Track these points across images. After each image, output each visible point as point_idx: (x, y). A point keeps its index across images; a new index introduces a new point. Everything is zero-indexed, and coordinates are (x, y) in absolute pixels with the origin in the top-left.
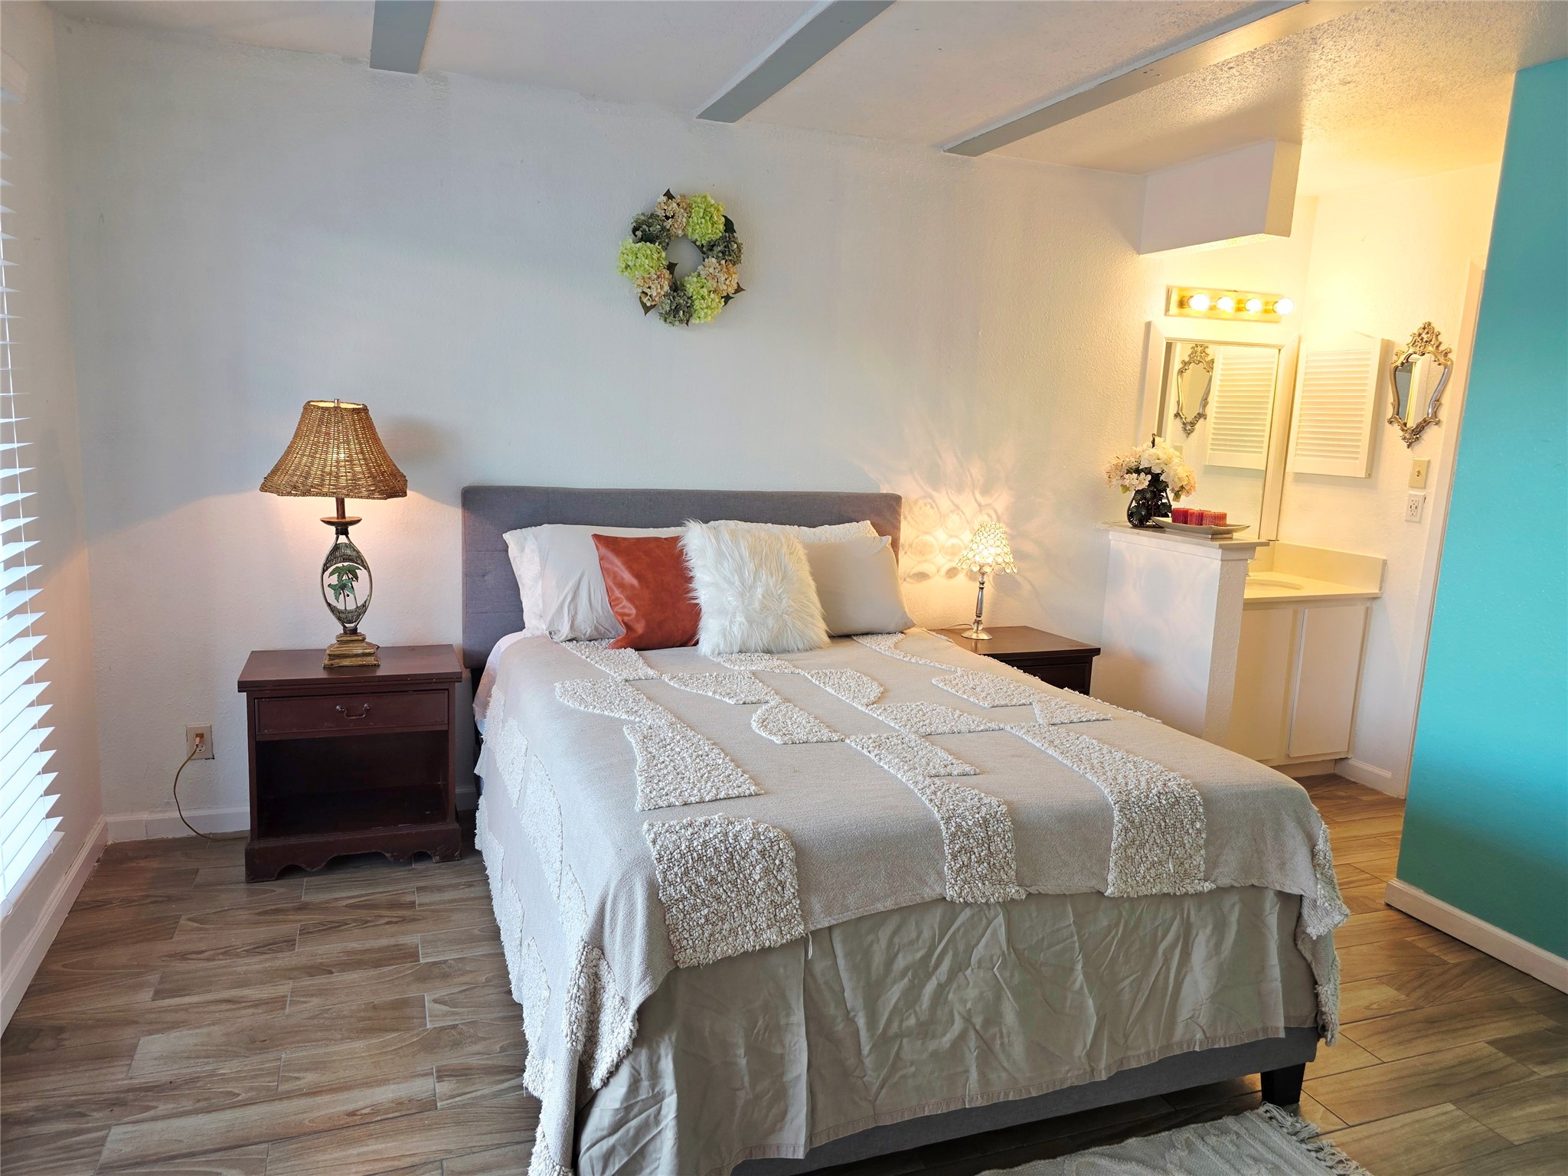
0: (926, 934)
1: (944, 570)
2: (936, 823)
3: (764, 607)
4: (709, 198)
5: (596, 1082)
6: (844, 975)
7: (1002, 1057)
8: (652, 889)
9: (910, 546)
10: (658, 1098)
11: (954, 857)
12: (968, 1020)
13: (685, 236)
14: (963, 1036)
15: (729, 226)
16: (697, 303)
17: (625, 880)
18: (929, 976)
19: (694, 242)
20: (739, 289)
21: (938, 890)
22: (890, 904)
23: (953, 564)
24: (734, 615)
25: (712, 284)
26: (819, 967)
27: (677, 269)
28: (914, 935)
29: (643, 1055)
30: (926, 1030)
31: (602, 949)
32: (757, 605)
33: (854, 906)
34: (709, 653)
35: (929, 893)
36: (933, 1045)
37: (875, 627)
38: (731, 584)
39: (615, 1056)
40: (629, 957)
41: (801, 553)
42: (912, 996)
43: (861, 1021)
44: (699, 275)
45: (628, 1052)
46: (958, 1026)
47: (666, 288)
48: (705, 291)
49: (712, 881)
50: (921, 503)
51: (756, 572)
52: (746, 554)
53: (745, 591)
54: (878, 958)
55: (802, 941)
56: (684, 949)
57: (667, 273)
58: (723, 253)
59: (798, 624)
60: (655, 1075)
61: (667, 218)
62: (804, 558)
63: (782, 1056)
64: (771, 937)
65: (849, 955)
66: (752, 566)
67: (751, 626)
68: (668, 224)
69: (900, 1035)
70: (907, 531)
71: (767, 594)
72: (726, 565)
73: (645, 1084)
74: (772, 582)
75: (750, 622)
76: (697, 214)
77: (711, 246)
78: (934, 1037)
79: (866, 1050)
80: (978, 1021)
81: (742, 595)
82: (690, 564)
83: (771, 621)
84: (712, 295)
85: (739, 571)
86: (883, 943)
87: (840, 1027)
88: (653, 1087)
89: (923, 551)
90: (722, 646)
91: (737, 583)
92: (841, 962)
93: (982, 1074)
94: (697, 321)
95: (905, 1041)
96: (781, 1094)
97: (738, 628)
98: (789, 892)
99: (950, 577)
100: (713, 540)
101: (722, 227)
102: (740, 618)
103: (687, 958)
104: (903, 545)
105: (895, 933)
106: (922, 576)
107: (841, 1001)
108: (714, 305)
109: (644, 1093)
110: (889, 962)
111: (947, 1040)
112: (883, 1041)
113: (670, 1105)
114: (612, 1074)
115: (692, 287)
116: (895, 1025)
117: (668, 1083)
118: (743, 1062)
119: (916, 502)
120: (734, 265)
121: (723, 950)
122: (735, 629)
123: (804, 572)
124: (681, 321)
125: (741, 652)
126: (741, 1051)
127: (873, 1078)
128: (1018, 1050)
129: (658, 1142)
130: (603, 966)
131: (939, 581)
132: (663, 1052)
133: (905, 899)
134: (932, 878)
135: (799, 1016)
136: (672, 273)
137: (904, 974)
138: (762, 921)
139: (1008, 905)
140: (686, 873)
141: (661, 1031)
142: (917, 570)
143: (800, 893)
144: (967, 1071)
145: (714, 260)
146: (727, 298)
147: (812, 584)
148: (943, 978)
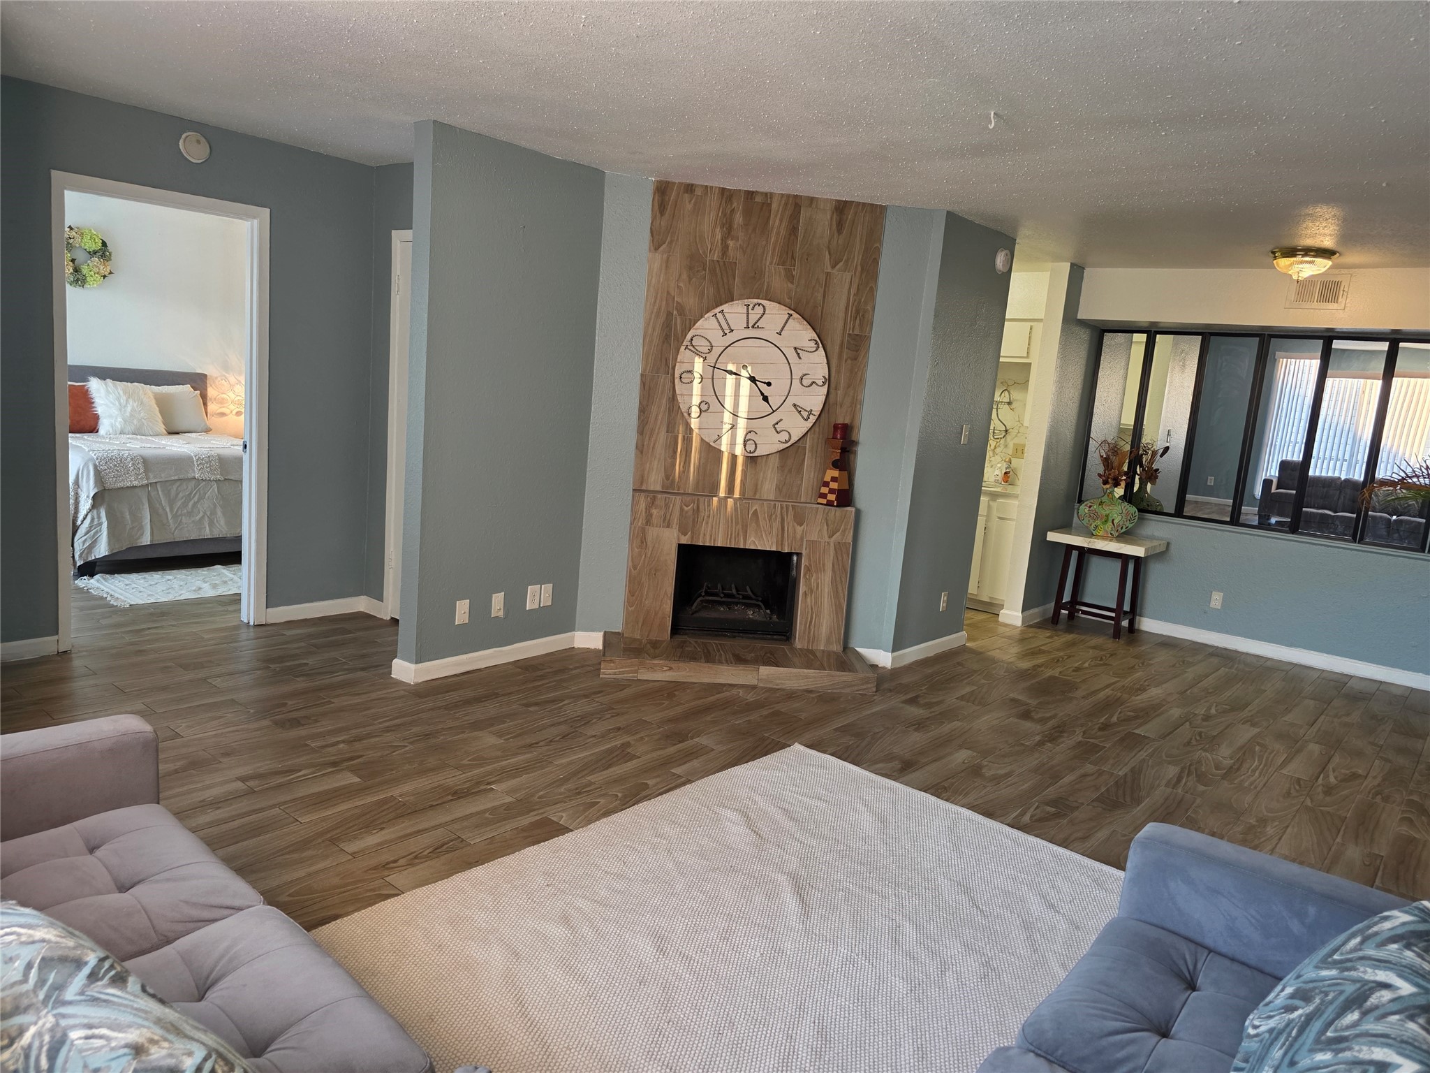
0: (190, 488)
1: (234, 412)
2: (192, 457)
3: (131, 415)
4: (93, 231)
5: (79, 523)
6: (161, 496)
7: (217, 525)
8: (95, 467)
9: (215, 399)
10: (100, 524)
11: (198, 466)
12: (205, 513)
13: (80, 247)
14: (203, 517)
15: (104, 244)
16: (88, 278)
17: (86, 465)
18: (191, 500)
19: (85, 250)
20: (111, 273)
21: (193, 475)
22: (176, 478)
23: (239, 410)
24: (117, 418)
25: (96, 270)
26: (153, 494)
27: (76, 262)
28: (185, 488)
29: (95, 512)
30: (190, 514)
31: (78, 486)
32: (128, 414)
33: (164, 477)
34: (104, 434)
35: (190, 475)
36: (193, 519)
37: (192, 429)
38: (114, 404)
39: (86, 512)
40: (89, 485)
41: (151, 395)
42: (185, 505)
43: (168, 510)
44: (88, 265)
45: (90, 510)
46: (201, 514)
47: (71, 271)
48: (92, 273)
49: (115, 466)
50: (219, 379)
51: (127, 400)
52: (121, 393)
53: (122, 408)
54: (173, 493)
55: (147, 485)
56: (107, 483)
57: (71, 264)
58: (102, 256)
59: (150, 423)
60: (99, 517)
61: (70, 238)
62: (152, 397)
63: (141, 517)
64: (136, 483)
65: (163, 491)
66: (125, 398)
67: (125, 423)
68: (71, 241)
69: (181, 515)
70: (211, 392)
71: (133, 410)
72: (111, 396)
73: (96, 520)
74: (135, 405)
75: (125, 421)
76: (87, 238)
77: (95, 253)
78: (193, 516)
79: (170, 518)
80: (208, 513)
81: (120, 410)
82: (93, 396)
83: (135, 422)
84: (96, 275)
85: (118, 399)
86: (175, 489)
87: (160, 511)
88: (99, 521)
89: (222, 402)
90: (111, 431)
91: (117, 404)
92: (160, 493)
93: (210, 530)
94: (89, 286)
95: (183, 517)
96: (141, 528)
97: (119, 423)
98: (141, 471)
99: (238, 416)
100: (104, 386)
101: (100, 245)
102: (120, 419)
103: (108, 486)
104: (211, 399)
105: (178, 487)
106: (223, 414)
107: (160, 503)
108: (97, 279)
109: (96, 522)
110: (177, 495)
111: (198, 518)
112: (175, 516)
113: (105, 525)
114: (84, 519)
115: (85, 270)
116: (180, 512)
117: (104, 519)
118: (128, 517)
119: (216, 378)
120: (108, 261)
121: (119, 485)
122: (117, 424)
123: (153, 403)
124: (80, 286)
125: (120, 434)
126: (128, 514)
127: (173, 526)
128: (222, 522)
129: (101, 537)
130: (79, 491)
131: (232, 418)
132: (101, 510)
133: (182, 477)
134: (191, 471)
135: (146, 506)
136: (74, 263)
137: (182, 498)
138: (133, 479)
139: (217, 481)
140: (106, 463)
141: (101, 505)
142: (219, 411)
143: (145, 472)
144: (205, 527)
145: (96, 259)
146: (105, 277)
147: (157, 408)
148: (196, 500)
